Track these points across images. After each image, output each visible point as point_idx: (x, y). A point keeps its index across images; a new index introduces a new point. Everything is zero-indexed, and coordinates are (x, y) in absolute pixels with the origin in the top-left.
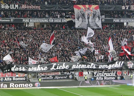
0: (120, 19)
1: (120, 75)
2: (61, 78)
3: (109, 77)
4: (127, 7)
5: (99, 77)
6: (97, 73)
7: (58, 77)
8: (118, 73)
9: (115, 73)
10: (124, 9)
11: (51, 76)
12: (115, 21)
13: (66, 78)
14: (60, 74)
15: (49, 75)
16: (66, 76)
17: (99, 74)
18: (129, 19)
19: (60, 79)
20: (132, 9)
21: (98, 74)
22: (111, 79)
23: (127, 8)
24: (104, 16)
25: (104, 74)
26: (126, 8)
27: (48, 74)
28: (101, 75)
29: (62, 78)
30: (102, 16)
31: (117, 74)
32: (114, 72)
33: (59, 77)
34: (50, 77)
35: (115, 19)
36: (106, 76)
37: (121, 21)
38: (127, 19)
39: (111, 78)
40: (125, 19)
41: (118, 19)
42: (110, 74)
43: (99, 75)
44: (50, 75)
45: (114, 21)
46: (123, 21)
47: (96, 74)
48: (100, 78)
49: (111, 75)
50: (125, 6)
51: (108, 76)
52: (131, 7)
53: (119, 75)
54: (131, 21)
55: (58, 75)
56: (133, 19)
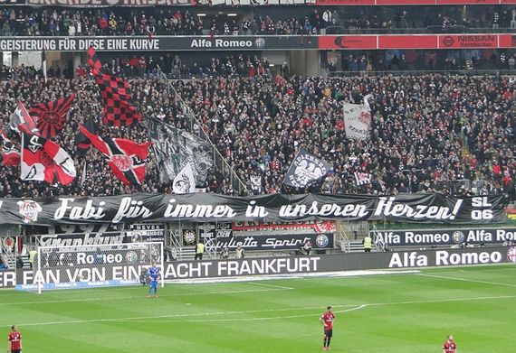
18: (20, 39)
38: (12, 39)
40: (6, 39)
54: (30, 47)
56: (36, 39)
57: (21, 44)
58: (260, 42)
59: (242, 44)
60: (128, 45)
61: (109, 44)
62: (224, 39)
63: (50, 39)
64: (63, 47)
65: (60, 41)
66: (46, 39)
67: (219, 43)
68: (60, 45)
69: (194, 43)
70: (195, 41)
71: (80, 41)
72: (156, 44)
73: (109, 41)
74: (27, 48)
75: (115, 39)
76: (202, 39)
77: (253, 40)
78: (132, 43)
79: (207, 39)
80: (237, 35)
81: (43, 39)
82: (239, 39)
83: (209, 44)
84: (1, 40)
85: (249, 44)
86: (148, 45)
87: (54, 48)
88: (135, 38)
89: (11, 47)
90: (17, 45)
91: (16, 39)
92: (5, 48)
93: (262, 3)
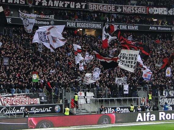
2: (41, 111)
3: (123, 108)
4: (83, 5)
5: (108, 108)
7: (35, 109)
10: (79, 7)
11: (24, 108)
12: (69, 25)
13: (49, 111)
14: (39, 103)
15: (20, 105)
16: (50, 108)
18: (88, 23)
19: (40, 113)
20: (90, 8)
23: (84, 7)
24: (53, 15)
26: (81, 6)
27: (17, 103)
29: (43, 111)
30: (50, 16)
33: (37, 110)
34: (21, 108)
35: (69, 22)
37: (77, 25)
38: (85, 23)
39: (127, 109)
40: (83, 23)
41: (74, 22)
44: (22, 105)
45: (67, 25)
46: (81, 26)
48: (110, 110)
50: (81, 4)
52: (89, 5)
54: (92, 26)
55: (35, 105)
56: (94, 23)
57: (89, 25)
59: (167, 29)
60: (127, 28)
61: (120, 27)
62: (161, 27)
63: (99, 24)
66: (98, 24)
67: (159, 28)
69: (151, 28)
70: (151, 27)
72: (137, 28)
73: (120, 26)
75: (123, 25)
76: (153, 26)
77: (171, 28)
78: (129, 27)
79: (155, 27)
81: (97, 24)
82: (166, 27)
83: (156, 29)
84: (81, 23)
85: (170, 29)
86: (134, 28)
87: (101, 27)
88: (130, 25)
89: (85, 26)
90: (87, 25)
91: (87, 23)
92: (83, 26)
93: (171, 14)
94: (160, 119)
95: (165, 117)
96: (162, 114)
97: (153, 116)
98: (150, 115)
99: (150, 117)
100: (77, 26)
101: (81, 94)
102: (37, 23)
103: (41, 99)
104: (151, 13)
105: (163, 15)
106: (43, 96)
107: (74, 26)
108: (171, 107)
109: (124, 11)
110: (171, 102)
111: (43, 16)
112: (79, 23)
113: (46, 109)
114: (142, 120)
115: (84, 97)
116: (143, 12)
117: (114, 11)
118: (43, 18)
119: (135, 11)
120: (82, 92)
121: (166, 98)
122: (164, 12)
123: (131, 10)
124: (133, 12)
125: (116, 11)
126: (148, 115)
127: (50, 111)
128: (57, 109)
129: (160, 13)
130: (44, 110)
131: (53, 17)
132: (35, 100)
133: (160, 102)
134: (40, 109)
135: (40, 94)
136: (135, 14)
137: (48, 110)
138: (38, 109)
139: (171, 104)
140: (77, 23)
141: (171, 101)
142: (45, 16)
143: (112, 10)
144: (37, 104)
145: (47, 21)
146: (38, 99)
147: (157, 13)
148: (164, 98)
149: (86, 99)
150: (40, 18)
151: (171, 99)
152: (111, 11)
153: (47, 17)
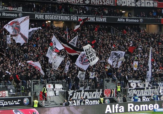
0: (45, 15)
1: (108, 96)
2: (10, 104)
3: (92, 100)
5: (77, 101)
6: (73, 93)
7: (3, 102)
8: (106, 93)
9: (101, 92)
12: (37, 17)
16: (19, 100)
17: (77, 95)
18: (57, 15)
19: (9, 106)
21: (75, 94)
22: (95, 104)
24: (21, 8)
25: (84, 94)
28: (79, 95)
30: (18, 9)
31: (105, 95)
32: (99, 91)
33: (5, 103)
35: (37, 14)
36: (88, 98)
39: (96, 101)
40: (52, 15)
41: (42, 14)
42: (93, 95)
43: (77, 97)
45: (36, 17)
46: (49, 18)
47: (71, 95)
49: (95, 97)
51: (90, 98)
53: (106, 97)
54: (60, 18)
55: (3, 98)
56: (63, 15)
57: (57, 17)
58: (141, 20)
59: (135, 21)
60: (96, 20)
61: (89, 19)
62: (129, 19)
63: (68, 16)
64: (72, 19)
65: (71, 17)
66: (66, 16)
67: (127, 20)
68: (71, 18)
69: (119, 20)
70: (119, 19)
71: (79, 17)
72: (105, 20)
73: (89, 17)
74: (59, 19)
75: (91, 17)
76: (121, 18)
77: (139, 19)
79: (123, 18)
80: (133, 17)
82: (134, 19)
83: (124, 20)
84: (50, 15)
85: (138, 21)
86: (102, 20)
87: (69, 19)
88: (98, 17)
89: (53, 18)
90: (56, 17)
91: (55, 15)
92: (51, 18)
93: (139, 6)
94: (129, 110)
95: (134, 108)
96: (131, 106)
97: (122, 108)
98: (119, 106)
99: (118, 109)
100: (46, 18)
101: (49, 86)
102: (5, 15)
103: (9, 92)
104: (119, 4)
105: (131, 6)
106: (12, 89)
107: (43, 18)
108: (140, 99)
109: (92, 3)
110: (139, 94)
111: (11, 9)
112: (47, 15)
113: (14, 101)
114: (111, 112)
115: (53, 89)
116: (111, 4)
117: (82, 3)
118: (11, 11)
119: (103, 3)
120: (51, 84)
121: (134, 89)
122: (132, 3)
123: (100, 2)
124: (101, 3)
125: (84, 3)
126: (117, 107)
127: (19, 103)
128: (25, 101)
129: (128, 5)
130: (13, 103)
131: (21, 9)
132: (4, 92)
133: (128, 94)
134: (9, 102)
135: (9, 87)
136: (103, 6)
137: (17, 103)
138: (7, 102)
139: (140, 95)
140: (46, 15)
141: (140, 92)
142: (13, 8)
143: (81, 2)
144: (5, 97)
145: (15, 13)
146: (7, 92)
147: (125, 5)
148: (133, 89)
149: (55, 91)
150: (8, 10)
151: (139, 90)
152: (79, 3)
153: (16, 9)
